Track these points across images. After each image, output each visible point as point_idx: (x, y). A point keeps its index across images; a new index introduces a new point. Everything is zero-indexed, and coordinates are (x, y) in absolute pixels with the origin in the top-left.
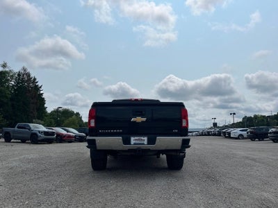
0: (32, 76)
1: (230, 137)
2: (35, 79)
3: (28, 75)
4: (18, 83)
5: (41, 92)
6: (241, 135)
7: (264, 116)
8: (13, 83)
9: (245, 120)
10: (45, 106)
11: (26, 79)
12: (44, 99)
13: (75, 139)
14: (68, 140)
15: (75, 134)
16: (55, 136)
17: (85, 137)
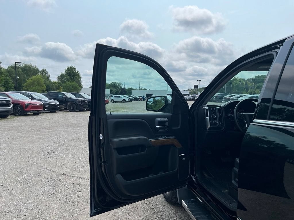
13: (44, 109)
14: (33, 111)
15: (43, 102)
16: (11, 107)
17: (58, 105)
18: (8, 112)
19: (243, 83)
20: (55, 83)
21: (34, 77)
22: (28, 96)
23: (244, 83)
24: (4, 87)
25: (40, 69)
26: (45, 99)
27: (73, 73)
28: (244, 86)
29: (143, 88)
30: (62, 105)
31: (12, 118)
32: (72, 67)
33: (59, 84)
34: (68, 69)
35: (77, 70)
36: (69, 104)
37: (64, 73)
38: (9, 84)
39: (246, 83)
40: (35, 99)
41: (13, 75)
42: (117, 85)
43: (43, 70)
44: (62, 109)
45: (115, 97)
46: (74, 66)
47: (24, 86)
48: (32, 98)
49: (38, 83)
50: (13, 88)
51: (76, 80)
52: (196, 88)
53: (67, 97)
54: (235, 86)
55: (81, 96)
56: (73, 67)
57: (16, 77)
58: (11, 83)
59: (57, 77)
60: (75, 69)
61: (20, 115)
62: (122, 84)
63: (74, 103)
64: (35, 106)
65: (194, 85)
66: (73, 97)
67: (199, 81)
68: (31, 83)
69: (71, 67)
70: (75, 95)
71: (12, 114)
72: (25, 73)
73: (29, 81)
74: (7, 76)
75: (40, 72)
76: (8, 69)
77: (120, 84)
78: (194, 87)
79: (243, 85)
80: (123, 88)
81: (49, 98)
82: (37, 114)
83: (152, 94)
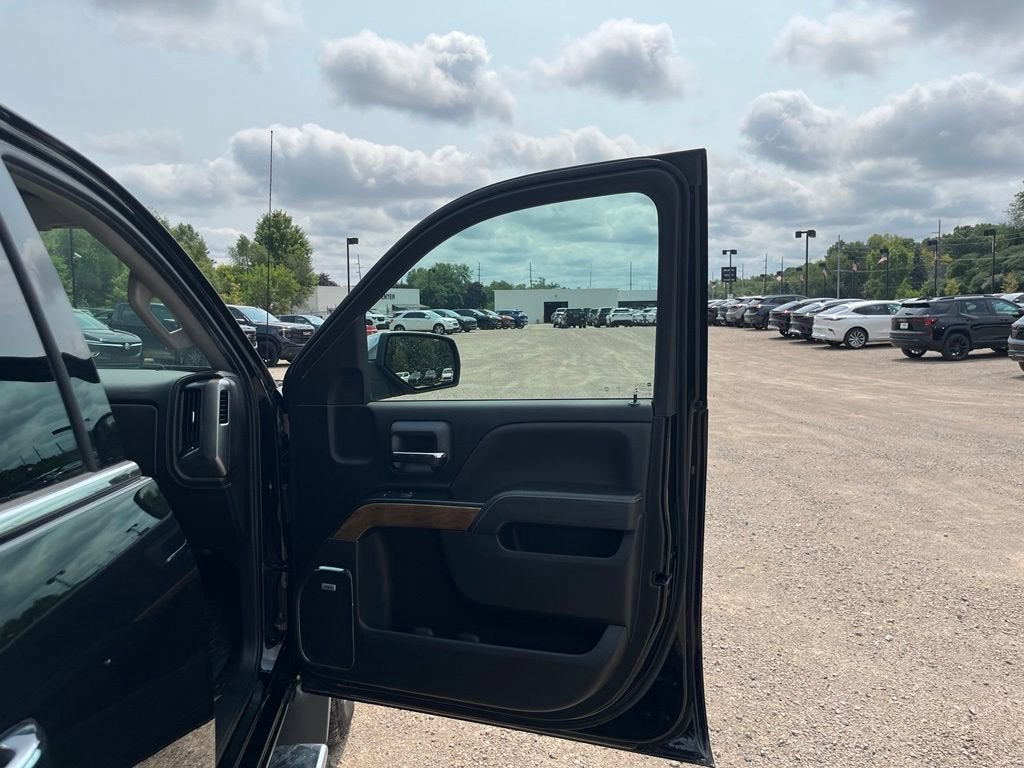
1: (806, 337)
6: (859, 331)
7: (908, 243)
9: (839, 255)
19: (903, 257)
23: (911, 255)
27: (283, 236)
28: (910, 265)
29: (547, 283)
32: (279, 215)
35: (294, 224)
39: (918, 254)
42: (454, 274)
45: (406, 316)
46: (286, 211)
51: (291, 259)
52: (727, 278)
54: (875, 269)
56: (283, 213)
57: (72, 255)
60: (288, 221)
62: (470, 269)
65: (723, 268)
67: (729, 253)
69: (275, 216)
77: (465, 269)
78: (723, 273)
79: (906, 263)
80: (473, 281)
83: (565, 304)
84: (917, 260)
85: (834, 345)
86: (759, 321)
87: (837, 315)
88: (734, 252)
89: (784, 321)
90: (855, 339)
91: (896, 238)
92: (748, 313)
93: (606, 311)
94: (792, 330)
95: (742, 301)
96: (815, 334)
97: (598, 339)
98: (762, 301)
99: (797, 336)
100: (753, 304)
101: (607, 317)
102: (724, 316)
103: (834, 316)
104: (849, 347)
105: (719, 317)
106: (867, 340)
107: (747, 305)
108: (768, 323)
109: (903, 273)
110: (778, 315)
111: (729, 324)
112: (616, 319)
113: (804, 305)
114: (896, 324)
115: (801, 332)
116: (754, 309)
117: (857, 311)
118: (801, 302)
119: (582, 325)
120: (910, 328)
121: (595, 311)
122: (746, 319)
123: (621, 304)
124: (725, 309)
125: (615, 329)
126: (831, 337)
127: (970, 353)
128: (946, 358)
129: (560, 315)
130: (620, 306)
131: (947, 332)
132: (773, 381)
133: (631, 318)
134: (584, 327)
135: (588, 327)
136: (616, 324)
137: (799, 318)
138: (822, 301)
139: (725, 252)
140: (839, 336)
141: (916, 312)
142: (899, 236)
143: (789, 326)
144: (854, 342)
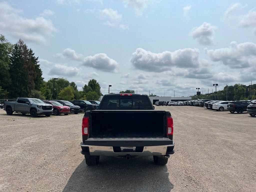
0: (28, 48)
2: (31, 51)
3: (25, 47)
4: (16, 56)
5: (38, 64)
6: (222, 107)
7: (244, 86)
8: (11, 55)
9: (227, 89)
10: (42, 76)
11: (23, 51)
12: (40, 70)
13: (71, 111)
14: (64, 112)
15: (70, 107)
16: (52, 110)
17: (79, 109)
18: (51, 113)
19: (243, 90)
20: (80, 92)
21: (66, 88)
22: (61, 103)
24: (46, 96)
25: (70, 82)
26: (72, 104)
27: (94, 84)
28: (245, 92)
29: (153, 95)
30: (82, 109)
31: (52, 116)
32: (94, 80)
33: (84, 93)
34: (90, 81)
35: (97, 82)
36: (87, 108)
37: (87, 85)
38: (49, 94)
40: (66, 105)
41: (51, 87)
43: (72, 82)
44: (82, 112)
46: (95, 79)
47: (58, 95)
48: (64, 105)
49: (68, 93)
50: (51, 96)
51: (96, 90)
53: (86, 103)
55: (95, 103)
57: (54, 89)
58: (50, 93)
59: (82, 88)
60: (96, 81)
61: (57, 115)
62: (135, 91)
63: (90, 108)
64: (65, 110)
66: (90, 103)
67: (198, 89)
68: (64, 93)
70: (91, 102)
71: (52, 115)
72: (60, 85)
73: (62, 91)
74: (47, 88)
75: (70, 84)
76: (48, 83)
78: (197, 93)
81: (75, 105)
82: (66, 114)
83: (158, 100)
84: (247, 90)
85: (217, 110)
86: (202, 105)
87: (218, 104)
88: (199, 88)
89: (207, 105)
90: (221, 109)
91: (242, 85)
92: (200, 103)
93: (168, 102)
94: (209, 107)
95: (199, 101)
96: (213, 108)
97: (166, 108)
98: (203, 101)
99: (210, 108)
100: (201, 101)
101: (169, 103)
102: (195, 104)
103: (217, 104)
104: (220, 111)
105: (194, 104)
106: (224, 109)
107: (200, 102)
108: (204, 105)
109: (243, 94)
110: (206, 104)
111: (196, 106)
112: (171, 104)
113: (211, 102)
114: (228, 106)
115: (210, 107)
116: (201, 102)
117: (221, 103)
118: (211, 101)
119: (163, 105)
120: (230, 107)
121: (166, 102)
122: (199, 105)
123: (172, 100)
124: (195, 102)
125: (170, 106)
126: (216, 108)
127: (243, 112)
128: (238, 113)
129: (157, 103)
130: (171, 101)
131: (238, 108)
132: (201, 117)
133: (174, 104)
134: (163, 106)
135: (164, 106)
136: (171, 105)
137: (210, 104)
138: (215, 101)
139: (197, 89)
140: (218, 108)
141: (232, 104)
142: (242, 84)
143: (208, 106)
144: (221, 110)
